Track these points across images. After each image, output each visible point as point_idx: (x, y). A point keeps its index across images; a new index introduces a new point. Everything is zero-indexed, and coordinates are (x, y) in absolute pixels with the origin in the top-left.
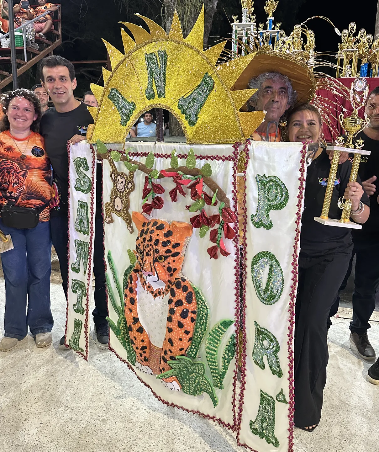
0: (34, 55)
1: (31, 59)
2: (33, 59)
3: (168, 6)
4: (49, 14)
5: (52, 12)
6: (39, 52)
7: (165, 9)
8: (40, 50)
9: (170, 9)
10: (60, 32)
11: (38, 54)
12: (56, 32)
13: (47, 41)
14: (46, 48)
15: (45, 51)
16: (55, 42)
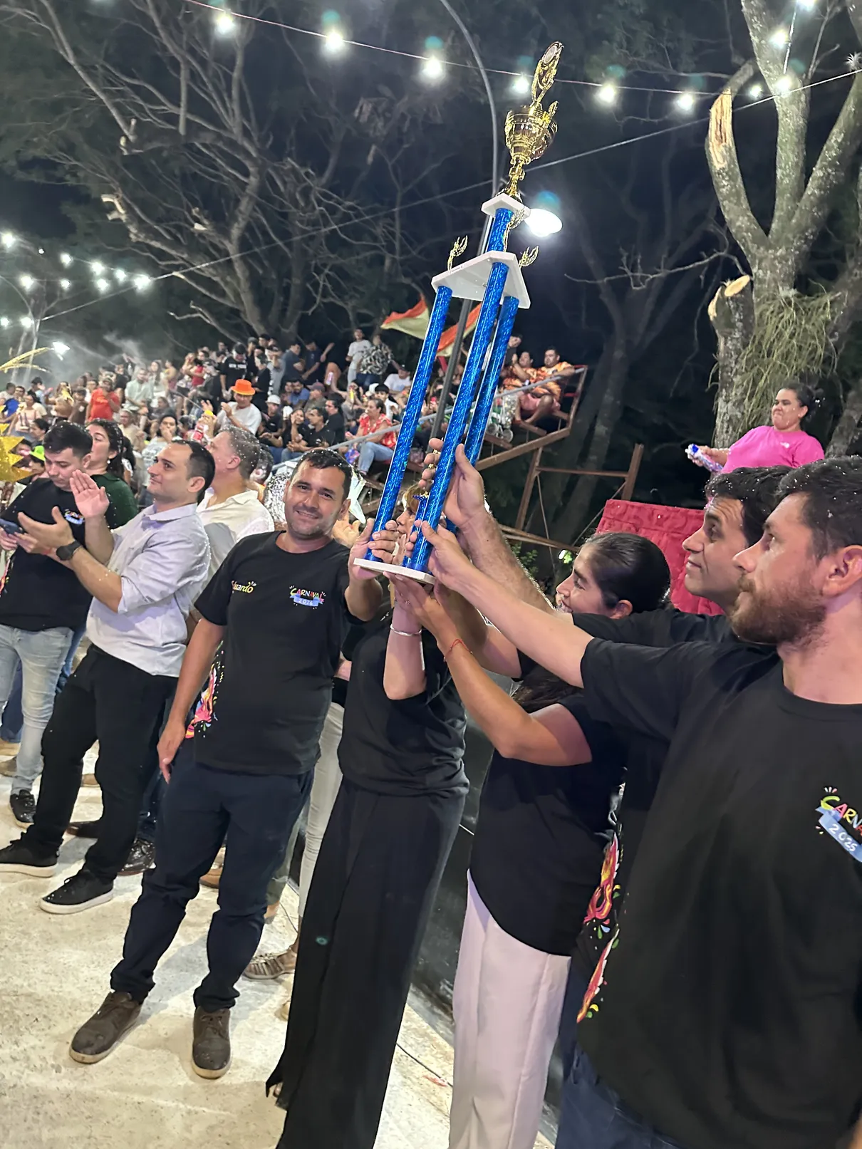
0: (498, 450)
1: (490, 456)
2: (492, 457)
3: (724, 367)
4: (558, 382)
5: (564, 378)
6: (510, 446)
7: (720, 372)
8: (515, 443)
9: (727, 372)
10: (572, 416)
11: (506, 450)
12: (563, 416)
13: (535, 429)
14: (529, 440)
15: (525, 445)
16: (554, 433)
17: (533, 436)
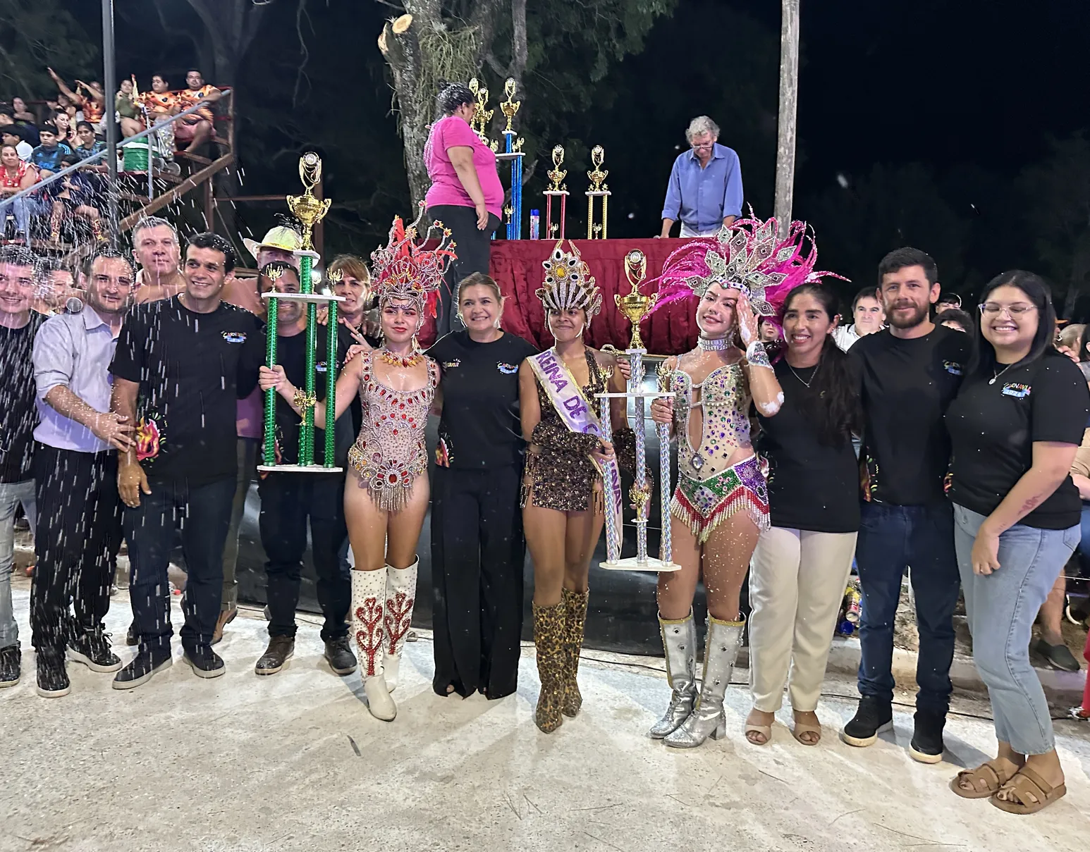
1: (163, 194)
2: (166, 194)
3: (403, 96)
6: (181, 179)
7: (399, 101)
10: (231, 140)
11: (178, 184)
12: (222, 141)
13: (199, 158)
14: (199, 170)
15: (194, 177)
16: (219, 160)
17: (199, 166)
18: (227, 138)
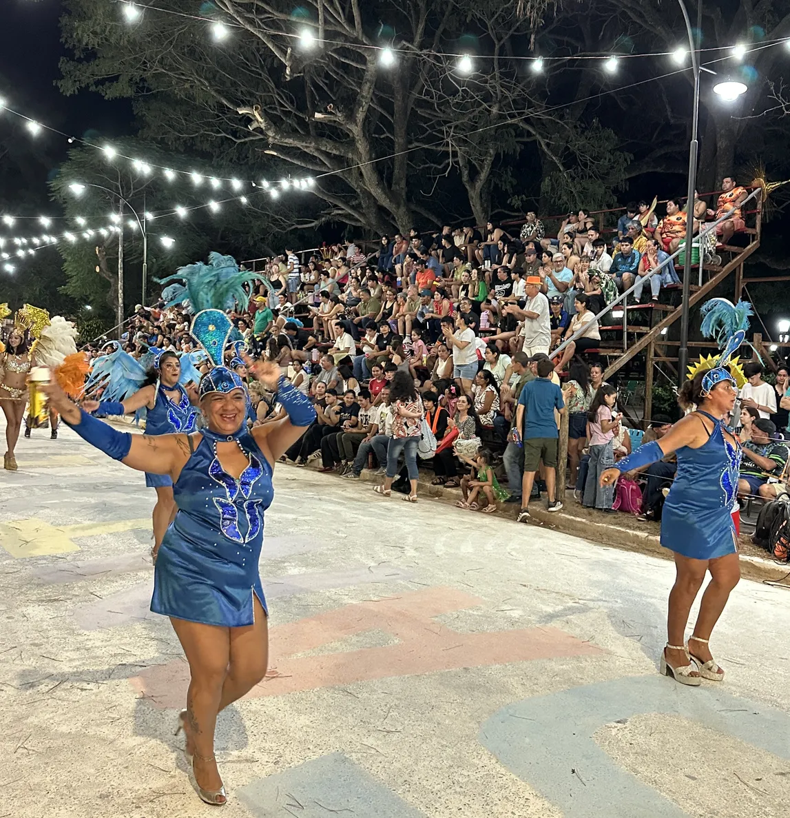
1: (707, 281)
2: (710, 281)
6: (721, 267)
10: (758, 230)
11: (719, 272)
12: (750, 231)
13: (734, 249)
14: (733, 258)
15: (730, 264)
16: (749, 247)
17: (735, 255)
18: (754, 227)
